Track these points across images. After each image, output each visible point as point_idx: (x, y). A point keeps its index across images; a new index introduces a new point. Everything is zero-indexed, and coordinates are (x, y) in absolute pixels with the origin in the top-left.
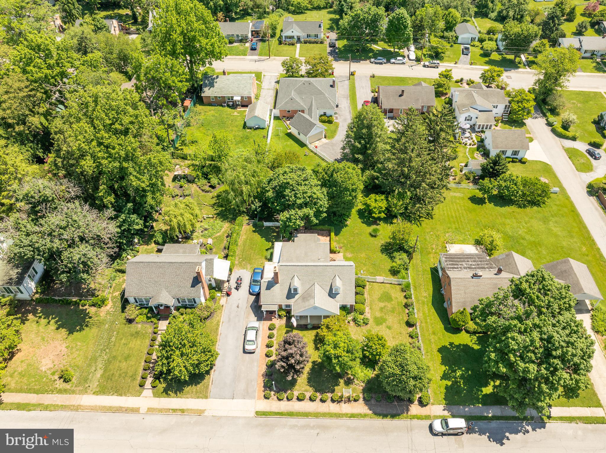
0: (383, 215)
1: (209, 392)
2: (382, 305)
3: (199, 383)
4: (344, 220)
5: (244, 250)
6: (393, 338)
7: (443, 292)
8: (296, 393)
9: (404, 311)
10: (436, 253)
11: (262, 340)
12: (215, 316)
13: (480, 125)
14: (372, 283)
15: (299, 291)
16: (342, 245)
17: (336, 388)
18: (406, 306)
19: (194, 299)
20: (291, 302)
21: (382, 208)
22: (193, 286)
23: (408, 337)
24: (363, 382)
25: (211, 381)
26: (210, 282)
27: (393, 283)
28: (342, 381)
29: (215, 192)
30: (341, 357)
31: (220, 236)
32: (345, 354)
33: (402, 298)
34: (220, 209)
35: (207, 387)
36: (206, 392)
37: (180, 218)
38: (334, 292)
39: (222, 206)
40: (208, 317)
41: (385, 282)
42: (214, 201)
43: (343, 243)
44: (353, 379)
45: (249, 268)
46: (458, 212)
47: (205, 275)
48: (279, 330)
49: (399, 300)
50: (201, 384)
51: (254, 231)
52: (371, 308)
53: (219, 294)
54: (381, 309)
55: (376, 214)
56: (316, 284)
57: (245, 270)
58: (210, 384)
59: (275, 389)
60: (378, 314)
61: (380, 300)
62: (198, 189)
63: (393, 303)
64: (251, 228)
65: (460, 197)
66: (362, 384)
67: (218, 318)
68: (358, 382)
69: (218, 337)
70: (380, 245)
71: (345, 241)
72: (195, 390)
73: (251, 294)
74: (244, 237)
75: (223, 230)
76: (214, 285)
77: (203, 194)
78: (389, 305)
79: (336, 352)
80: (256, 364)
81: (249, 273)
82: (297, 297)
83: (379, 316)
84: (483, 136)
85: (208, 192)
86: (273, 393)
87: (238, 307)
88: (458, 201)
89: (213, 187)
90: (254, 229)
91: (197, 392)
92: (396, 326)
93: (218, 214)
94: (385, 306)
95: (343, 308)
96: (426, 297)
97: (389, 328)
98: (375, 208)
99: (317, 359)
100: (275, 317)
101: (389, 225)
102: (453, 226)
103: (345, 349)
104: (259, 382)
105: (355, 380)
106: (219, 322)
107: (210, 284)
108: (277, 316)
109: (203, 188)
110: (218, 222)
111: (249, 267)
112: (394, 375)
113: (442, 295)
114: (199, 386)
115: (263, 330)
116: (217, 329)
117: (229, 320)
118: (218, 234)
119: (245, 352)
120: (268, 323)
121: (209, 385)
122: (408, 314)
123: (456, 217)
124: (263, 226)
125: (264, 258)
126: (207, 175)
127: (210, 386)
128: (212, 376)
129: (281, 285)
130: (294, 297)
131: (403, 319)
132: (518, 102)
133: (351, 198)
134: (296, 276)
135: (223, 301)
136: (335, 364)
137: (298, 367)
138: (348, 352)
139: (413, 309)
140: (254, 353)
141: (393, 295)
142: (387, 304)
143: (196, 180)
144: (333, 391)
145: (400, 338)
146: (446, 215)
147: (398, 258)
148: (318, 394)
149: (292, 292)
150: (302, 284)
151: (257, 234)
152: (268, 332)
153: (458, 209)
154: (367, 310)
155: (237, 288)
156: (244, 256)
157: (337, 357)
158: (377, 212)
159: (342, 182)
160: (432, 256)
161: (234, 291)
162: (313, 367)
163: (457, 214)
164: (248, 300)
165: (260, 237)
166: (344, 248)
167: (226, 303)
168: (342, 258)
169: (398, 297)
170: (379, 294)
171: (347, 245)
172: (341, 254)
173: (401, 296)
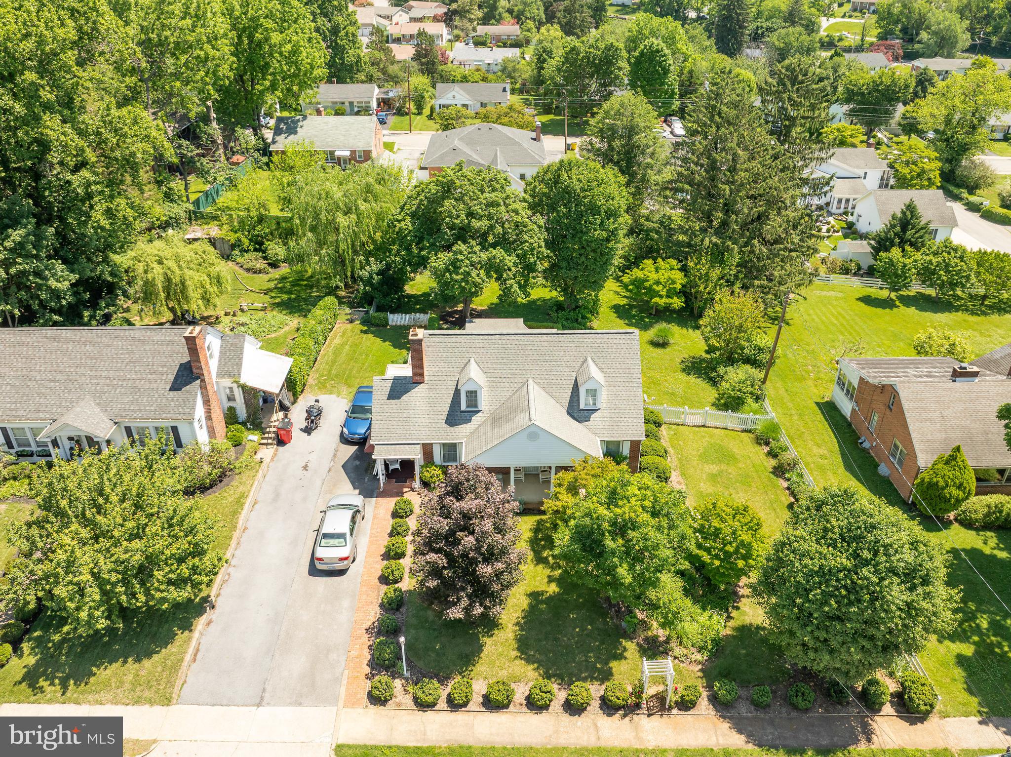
0: (677, 303)
1: (179, 683)
2: (714, 469)
3: (149, 654)
4: (584, 317)
5: (334, 362)
7: (866, 445)
8: (479, 688)
9: (776, 484)
10: (819, 379)
11: (371, 542)
12: (234, 483)
13: (840, 201)
14: (674, 427)
15: (484, 401)
17: (614, 664)
18: (779, 471)
19: (175, 429)
20: (460, 434)
21: (674, 282)
22: (176, 386)
24: (701, 649)
25: (191, 651)
26: (231, 404)
27: (730, 425)
28: (631, 647)
29: (276, 274)
30: (634, 526)
31: (276, 338)
32: (646, 517)
34: (285, 297)
35: (176, 667)
36: (170, 684)
37: (172, 264)
38: (582, 406)
39: (290, 292)
40: (211, 486)
41: (708, 423)
42: (272, 285)
44: (668, 640)
46: (844, 317)
47: (218, 376)
49: (757, 461)
50: (155, 657)
51: (365, 332)
52: (683, 475)
53: (255, 437)
54: (713, 478)
55: (661, 297)
56: (531, 382)
57: (333, 396)
58: (188, 657)
59: (406, 674)
61: (704, 457)
62: (237, 268)
63: (740, 465)
64: (358, 326)
65: (836, 297)
66: (699, 657)
67: (241, 489)
68: (685, 651)
69: (236, 535)
70: (679, 361)
72: (130, 677)
73: (345, 440)
74: (338, 341)
75: (287, 328)
76: (242, 412)
77: (250, 275)
78: (732, 470)
79: (618, 511)
80: (346, 603)
81: (346, 401)
82: (476, 419)
84: (850, 218)
85: (260, 272)
86: (398, 683)
87: (305, 468)
88: (835, 303)
89: (274, 265)
90: (365, 328)
91: (134, 685)
93: (278, 305)
94: (720, 472)
95: (612, 452)
96: (822, 457)
98: (658, 283)
99: (543, 588)
100: (412, 490)
101: (691, 331)
102: (841, 338)
103: (647, 503)
104: (354, 653)
105: (673, 644)
106: (243, 496)
107: (232, 409)
108: (417, 484)
109: (250, 265)
110: (277, 317)
111: (345, 390)
112: (825, 574)
113: (865, 451)
114: (147, 663)
115: (375, 517)
116: (235, 513)
117: (277, 496)
118: (273, 335)
119: (314, 571)
120: (389, 504)
121: (182, 660)
122: (788, 489)
123: (842, 325)
124: (387, 324)
126: (261, 244)
127: (185, 664)
128: (196, 635)
129: (430, 390)
130: (469, 421)
131: (778, 500)
132: (907, 163)
133: (605, 234)
134: (472, 361)
135: (266, 453)
136: (613, 553)
137: (485, 570)
138: (655, 514)
139: (801, 476)
140: (342, 572)
141: (736, 451)
142: (724, 467)
143: (236, 252)
144: (606, 676)
146: (817, 320)
148: (554, 687)
149: (463, 407)
150: (492, 385)
151: (371, 336)
152: (389, 523)
153: (840, 314)
154: (674, 477)
155: (308, 431)
156: (334, 372)
157: (621, 528)
158: (664, 293)
159: (582, 190)
160: (810, 383)
161: (297, 434)
162: (532, 609)
163: (841, 319)
164: (335, 455)
165: (378, 340)
167: (272, 460)
169: (750, 456)
170: (700, 448)
173: (757, 453)
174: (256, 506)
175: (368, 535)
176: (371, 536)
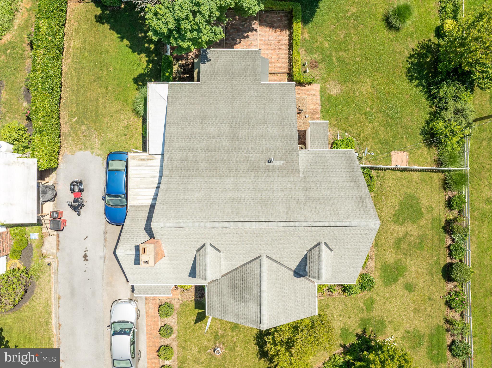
2: (400, 231)
5: (78, 87)
6: (416, 311)
9: (441, 241)
12: (37, 291)
14: (381, 173)
16: (317, 57)
18: (448, 228)
20: (202, 281)
23: (443, 306)
33: (442, 205)
43: (321, 50)
45: (97, 144)
48: (181, 314)
53: (36, 235)
54: (398, 243)
57: (88, 152)
60: (390, 257)
61: (398, 218)
63: (422, 222)
64: (90, 5)
67: (44, 296)
70: (407, 54)
71: (326, 44)
74: (75, 43)
78: (414, 231)
81: (100, 160)
83: (392, 261)
87: (85, 257)
90: (98, 13)
92: (423, 282)
94: (406, 234)
97: (409, 287)
106: (48, 304)
111: (96, 140)
115: (147, 314)
116: (48, 323)
118: (9, 38)
120: (155, 299)
122: (449, 249)
125: (129, 108)
131: (437, 262)
135: (50, 245)
139: (464, 237)
141: (424, 202)
142: (409, 227)
145: (429, 309)
147: (452, 109)
156: (82, 108)
164: (105, 240)
165: (115, 36)
166: (322, 66)
167: (58, 249)
168: (318, 100)
169: (433, 206)
170: (397, 204)
171: (330, 56)
172: (316, 87)
173: (439, 202)
174: (61, 302)
175: (145, 332)
176: (147, 333)
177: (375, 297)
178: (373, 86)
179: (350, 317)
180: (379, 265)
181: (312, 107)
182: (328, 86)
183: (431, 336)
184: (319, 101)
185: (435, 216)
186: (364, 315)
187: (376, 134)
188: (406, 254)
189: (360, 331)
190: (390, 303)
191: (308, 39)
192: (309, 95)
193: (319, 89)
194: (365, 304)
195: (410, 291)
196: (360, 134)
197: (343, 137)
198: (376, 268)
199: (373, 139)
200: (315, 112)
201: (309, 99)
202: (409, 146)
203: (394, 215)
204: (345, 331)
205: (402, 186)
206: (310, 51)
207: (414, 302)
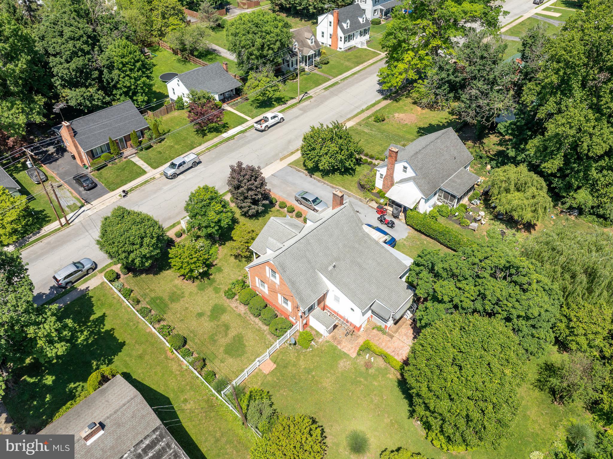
2: (232, 333)
6: (187, 309)
16: (371, 371)
33: (216, 370)
45: (405, 242)
49: (217, 362)
57: (404, 237)
60: (225, 318)
70: (327, 430)
71: (375, 383)
78: (223, 341)
83: (223, 317)
92: (194, 324)
94: (226, 335)
97: (200, 315)
141: (231, 360)
166: (363, 369)
167: (370, 206)
168: (345, 350)
169: (222, 364)
170: (247, 344)
171: (366, 379)
172: (354, 355)
173: (220, 370)
177: (217, 295)
178: (325, 388)
179: (223, 277)
180: (229, 308)
181: (343, 344)
182: (348, 363)
183: (166, 306)
184: (343, 350)
185: (216, 360)
186: (215, 284)
187: (294, 365)
188: (217, 326)
189: (211, 277)
190: (206, 300)
191: (388, 376)
192: (352, 348)
193: (351, 355)
194: (220, 288)
195: (198, 313)
196: (304, 357)
197: (311, 346)
198: (229, 306)
199: (295, 362)
200: (339, 343)
201: (350, 346)
202: (269, 378)
203: (242, 337)
204: (220, 270)
205: (252, 355)
206: (379, 370)
207: (191, 312)
